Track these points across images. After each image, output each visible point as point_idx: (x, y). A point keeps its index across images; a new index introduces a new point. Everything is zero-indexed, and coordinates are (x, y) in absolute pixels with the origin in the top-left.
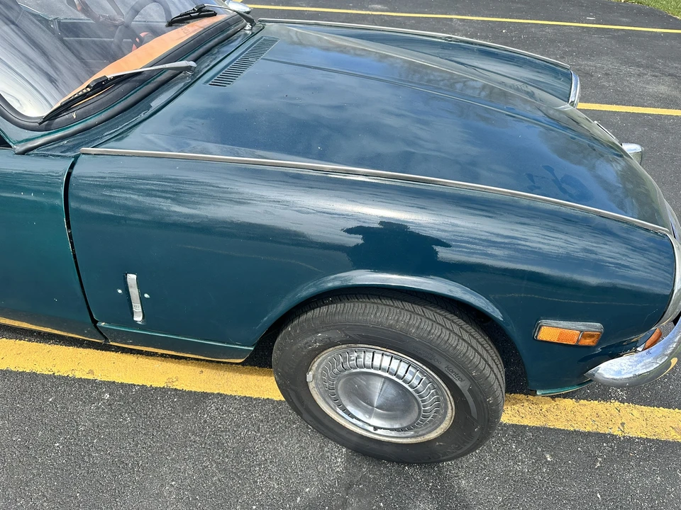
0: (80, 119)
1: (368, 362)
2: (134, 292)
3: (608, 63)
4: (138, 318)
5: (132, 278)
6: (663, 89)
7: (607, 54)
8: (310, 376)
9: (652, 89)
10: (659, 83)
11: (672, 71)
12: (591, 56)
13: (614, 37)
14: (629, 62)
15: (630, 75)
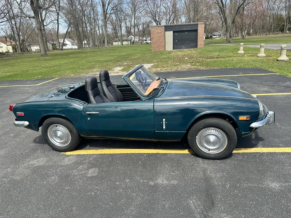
0: (152, 95)
1: (209, 132)
2: (164, 123)
3: (248, 84)
4: (164, 128)
5: (164, 120)
6: (266, 89)
7: (248, 82)
8: (197, 137)
9: (262, 89)
10: (264, 88)
11: (268, 84)
12: (242, 83)
13: (249, 78)
14: (255, 83)
15: (255, 87)
